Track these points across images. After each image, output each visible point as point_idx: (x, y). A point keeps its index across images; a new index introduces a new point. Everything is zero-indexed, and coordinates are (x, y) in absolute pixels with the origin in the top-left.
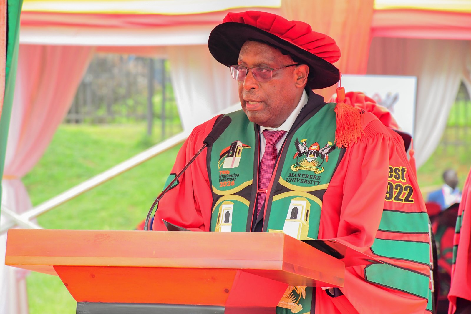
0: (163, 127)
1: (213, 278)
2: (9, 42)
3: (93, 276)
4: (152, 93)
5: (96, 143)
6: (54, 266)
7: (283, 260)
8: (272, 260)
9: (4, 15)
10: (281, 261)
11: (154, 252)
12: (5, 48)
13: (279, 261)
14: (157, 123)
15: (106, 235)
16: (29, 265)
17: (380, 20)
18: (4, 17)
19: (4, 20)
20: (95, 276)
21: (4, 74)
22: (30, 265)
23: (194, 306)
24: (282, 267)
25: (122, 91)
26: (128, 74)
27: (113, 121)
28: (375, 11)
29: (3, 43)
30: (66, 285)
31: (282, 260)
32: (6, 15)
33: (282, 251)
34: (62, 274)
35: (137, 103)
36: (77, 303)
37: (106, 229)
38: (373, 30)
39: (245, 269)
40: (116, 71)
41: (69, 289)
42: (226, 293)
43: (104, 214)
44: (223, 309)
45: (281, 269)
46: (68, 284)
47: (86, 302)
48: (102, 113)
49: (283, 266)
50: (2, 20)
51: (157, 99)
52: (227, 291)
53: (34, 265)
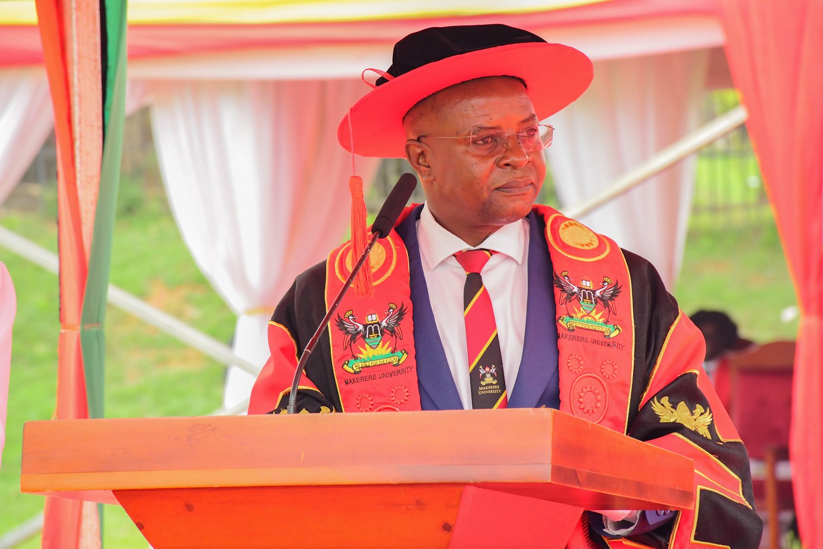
1: (419, 504)
2: (110, 63)
3: (189, 507)
6: (114, 491)
7: (552, 462)
8: (531, 464)
10: (548, 464)
11: (303, 456)
13: (544, 464)
15: (210, 425)
18: (95, 18)
19: (94, 23)
20: (193, 508)
21: (100, 124)
24: (549, 476)
30: (140, 526)
31: (550, 462)
33: (548, 444)
34: (130, 506)
39: (479, 482)
41: (146, 535)
42: (446, 532)
45: (550, 481)
46: (144, 525)
49: (553, 474)
52: (447, 528)
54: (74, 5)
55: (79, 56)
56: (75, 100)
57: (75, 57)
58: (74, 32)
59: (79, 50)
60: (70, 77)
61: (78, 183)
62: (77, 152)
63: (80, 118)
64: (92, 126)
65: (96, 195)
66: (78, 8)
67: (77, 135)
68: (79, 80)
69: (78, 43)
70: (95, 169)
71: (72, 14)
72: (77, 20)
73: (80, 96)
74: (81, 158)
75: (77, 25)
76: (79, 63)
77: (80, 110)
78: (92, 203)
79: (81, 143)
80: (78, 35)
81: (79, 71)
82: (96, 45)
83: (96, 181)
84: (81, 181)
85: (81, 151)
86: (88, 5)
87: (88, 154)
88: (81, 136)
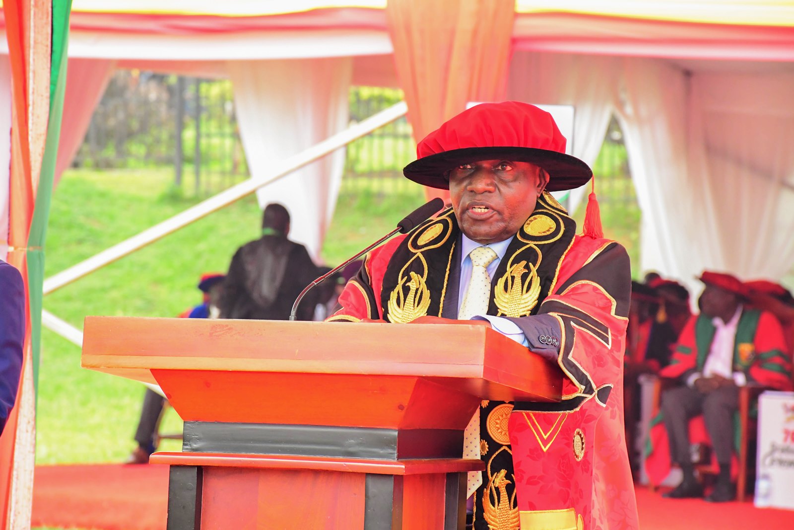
0: (197, 173)
1: (382, 390)
2: (55, 48)
3: (208, 385)
4: (181, 126)
5: (102, 195)
9: (47, 9)
10: (481, 365)
11: (297, 351)
12: (49, 58)
13: (478, 365)
14: (188, 171)
15: (227, 326)
16: (115, 367)
17: (524, 27)
18: (48, 13)
19: (47, 18)
20: (210, 385)
21: (48, 94)
22: (118, 367)
23: (353, 428)
24: (482, 374)
25: (135, 125)
26: (146, 102)
27: (124, 166)
28: (517, 15)
29: (47, 51)
31: (483, 363)
32: (50, 9)
33: (482, 351)
35: (158, 141)
36: (184, 422)
37: (119, 314)
38: (514, 41)
39: (424, 376)
40: (129, 95)
42: (400, 410)
43: (115, 294)
44: (396, 433)
45: (482, 377)
47: (197, 421)
48: (110, 153)
49: (484, 372)
50: (45, 16)
51: (189, 135)
52: (401, 407)
53: (123, 368)
54: (32, 3)
55: (35, 42)
56: (30, 75)
57: (32, 42)
58: (32, 24)
59: (35, 38)
60: (27, 58)
61: (30, 139)
62: (30, 115)
63: (33, 89)
64: (42, 96)
65: (43, 149)
66: (36, 5)
67: (30, 102)
68: (34, 60)
69: (35, 32)
70: (43, 129)
71: (30, 10)
72: (35, 14)
73: (34, 72)
74: (33, 120)
75: (35, 18)
76: (34, 47)
77: (34, 83)
78: (40, 155)
79: (33, 108)
80: (35, 26)
81: (34, 53)
82: (47, 34)
83: (43, 138)
84: (32, 138)
85: (33, 114)
86: (43, 3)
87: (38, 117)
88: (33, 103)
